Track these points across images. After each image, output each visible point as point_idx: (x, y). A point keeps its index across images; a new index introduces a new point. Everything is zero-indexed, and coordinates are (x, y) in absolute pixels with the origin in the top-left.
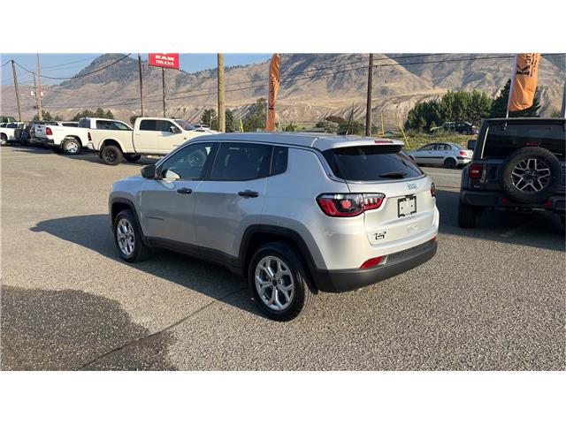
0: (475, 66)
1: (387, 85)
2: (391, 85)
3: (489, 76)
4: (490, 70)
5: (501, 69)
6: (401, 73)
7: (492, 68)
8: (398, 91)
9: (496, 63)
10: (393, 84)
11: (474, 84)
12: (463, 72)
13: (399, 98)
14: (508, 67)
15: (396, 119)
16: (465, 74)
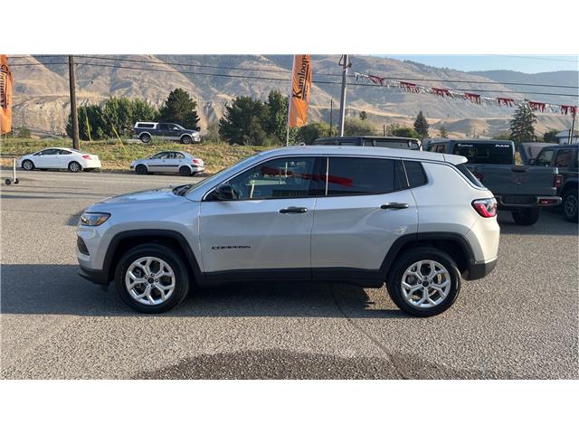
0: (120, 73)
1: (23, 82)
2: (28, 82)
3: (135, 85)
4: (135, 79)
5: (146, 80)
6: (40, 70)
7: (137, 77)
8: (38, 90)
9: (140, 74)
10: (31, 82)
11: (123, 91)
12: (109, 78)
13: (42, 98)
14: (152, 78)
15: (42, 121)
16: (111, 80)
